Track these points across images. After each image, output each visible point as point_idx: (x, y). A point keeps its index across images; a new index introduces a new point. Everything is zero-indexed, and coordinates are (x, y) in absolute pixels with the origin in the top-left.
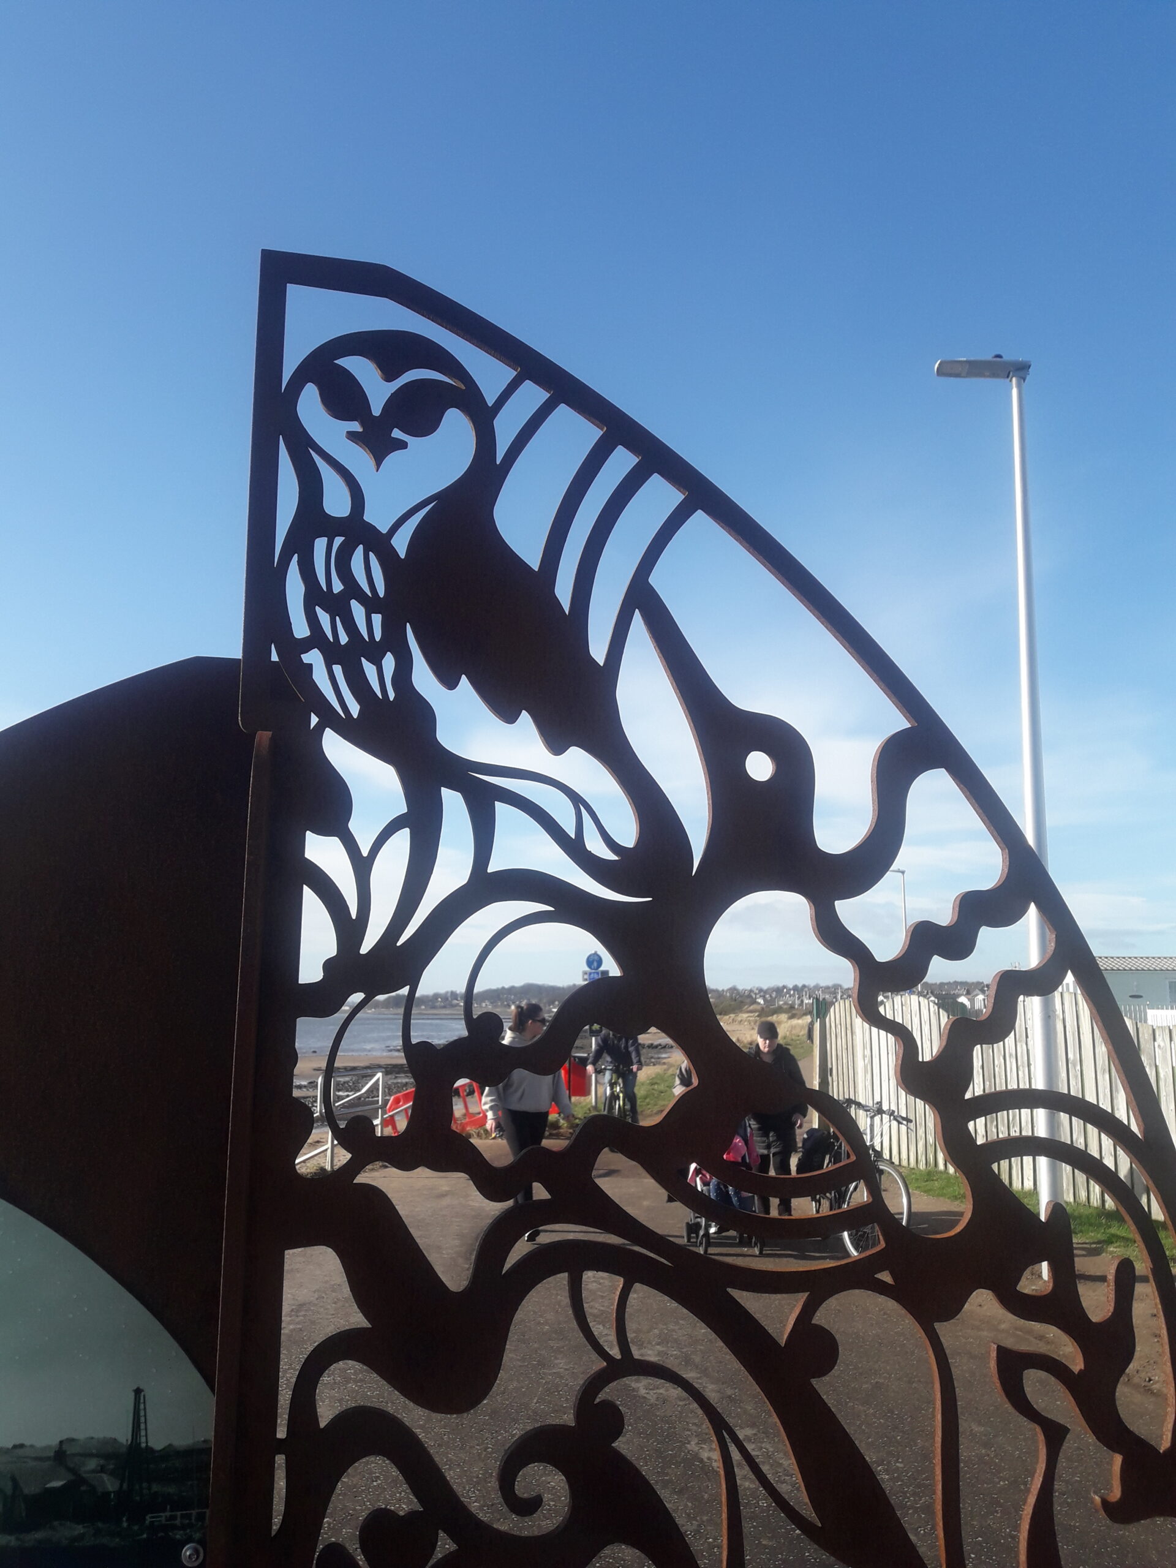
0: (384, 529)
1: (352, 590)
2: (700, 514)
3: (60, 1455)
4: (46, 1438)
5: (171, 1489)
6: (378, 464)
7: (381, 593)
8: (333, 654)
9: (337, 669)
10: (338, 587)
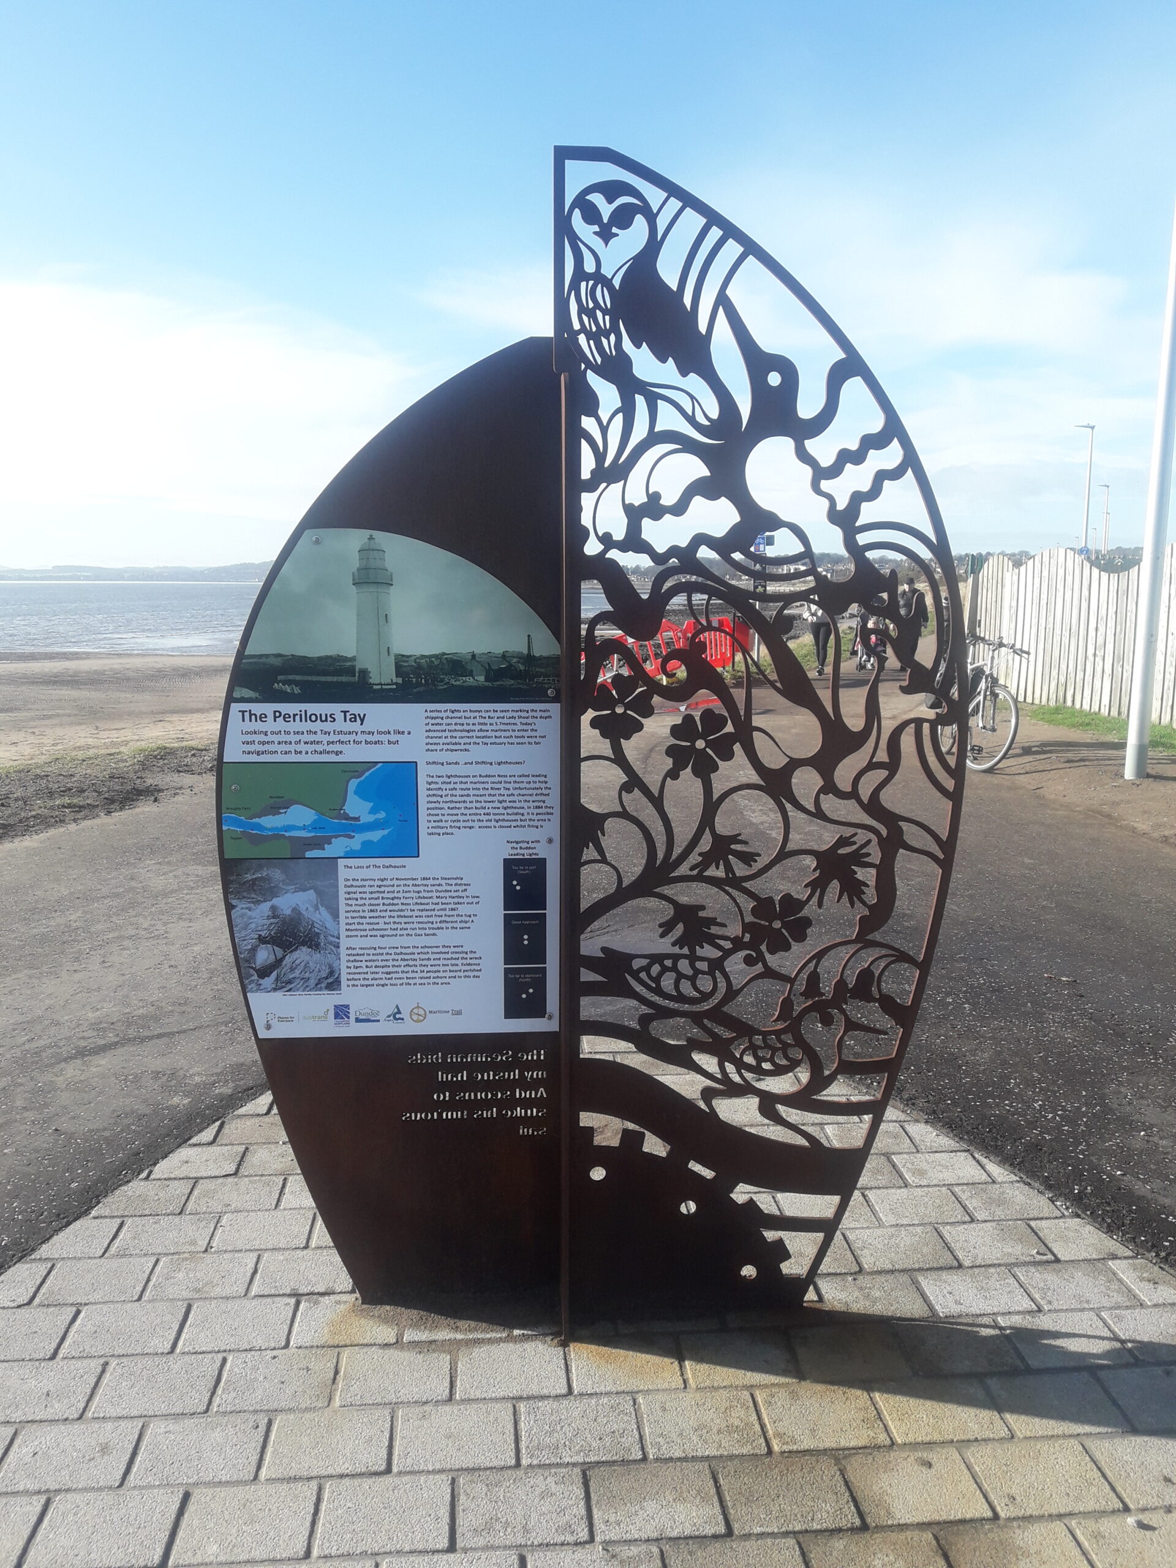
0: (610, 277)
1: (597, 305)
2: (751, 257)
3: (504, 656)
4: (498, 650)
5: (542, 670)
6: (606, 245)
7: (609, 306)
8: (590, 336)
9: (592, 342)
10: (591, 305)
